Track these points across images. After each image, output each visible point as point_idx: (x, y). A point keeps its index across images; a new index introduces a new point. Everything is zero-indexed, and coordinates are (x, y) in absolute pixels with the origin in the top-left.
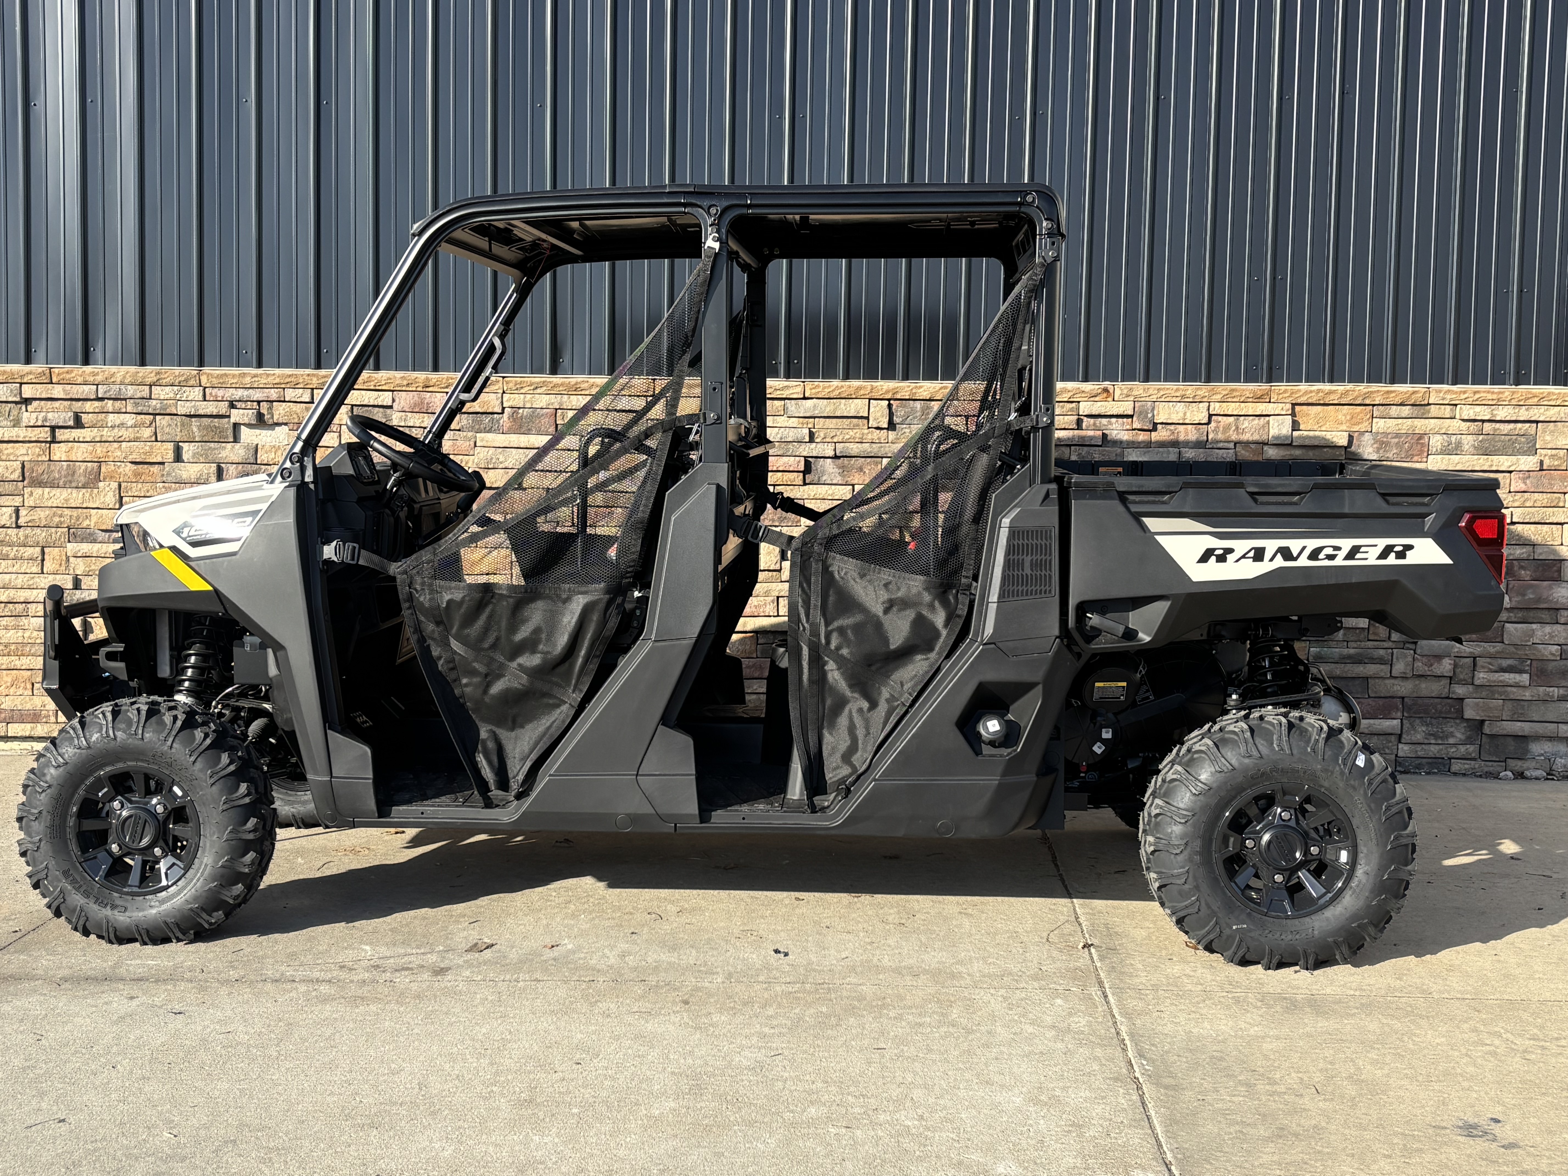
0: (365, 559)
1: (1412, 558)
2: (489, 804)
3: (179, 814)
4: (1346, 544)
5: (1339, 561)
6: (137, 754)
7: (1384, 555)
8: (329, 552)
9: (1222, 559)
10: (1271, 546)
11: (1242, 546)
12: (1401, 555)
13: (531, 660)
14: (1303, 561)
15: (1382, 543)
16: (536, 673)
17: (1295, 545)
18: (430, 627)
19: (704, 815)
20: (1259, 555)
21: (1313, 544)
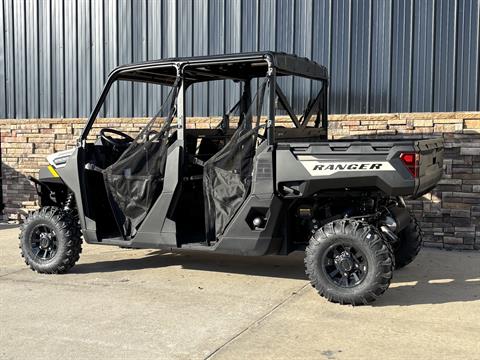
0: (96, 169)
1: (381, 168)
2: (126, 239)
3: (54, 238)
4: (360, 164)
5: (357, 169)
6: (44, 221)
7: (372, 168)
8: (87, 167)
9: (320, 169)
10: (336, 164)
11: (327, 164)
12: (378, 168)
13: (136, 198)
14: (346, 170)
15: (372, 163)
16: (137, 202)
17: (343, 164)
18: (112, 188)
19: (179, 245)
20: (332, 168)
21: (349, 164)
